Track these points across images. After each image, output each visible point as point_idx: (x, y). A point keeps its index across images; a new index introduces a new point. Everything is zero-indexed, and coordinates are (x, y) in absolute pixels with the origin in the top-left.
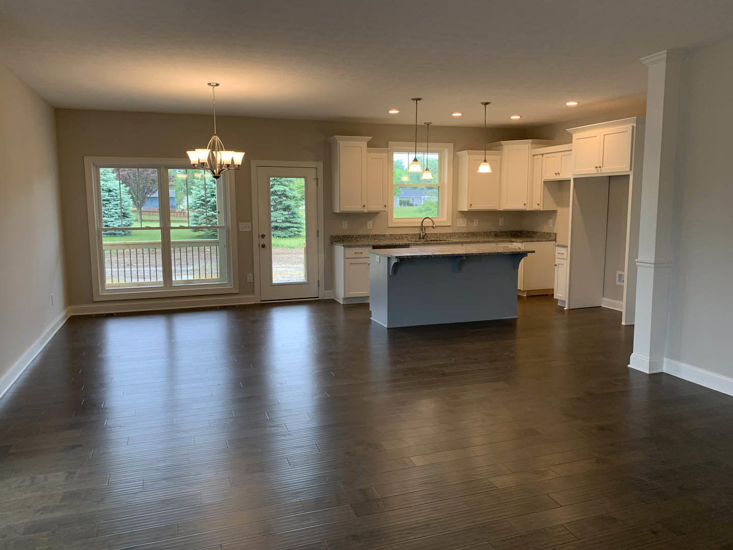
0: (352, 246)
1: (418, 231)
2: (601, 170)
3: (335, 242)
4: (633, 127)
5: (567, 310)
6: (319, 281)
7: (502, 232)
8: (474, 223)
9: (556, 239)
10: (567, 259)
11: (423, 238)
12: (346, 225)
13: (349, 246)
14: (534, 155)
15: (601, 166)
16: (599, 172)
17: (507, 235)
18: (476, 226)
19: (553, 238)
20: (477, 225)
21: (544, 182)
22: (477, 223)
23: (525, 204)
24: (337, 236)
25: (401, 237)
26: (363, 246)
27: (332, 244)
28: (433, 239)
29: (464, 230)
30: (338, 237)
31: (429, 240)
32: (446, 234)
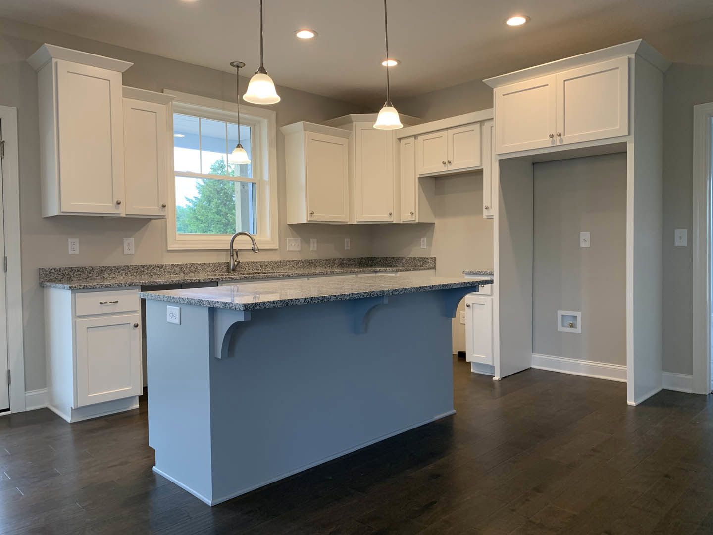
0: (93, 289)
1: (224, 259)
2: (561, 140)
3: (51, 281)
4: (629, 59)
5: (499, 381)
6: (9, 371)
7: (349, 260)
8: (312, 245)
9: (435, 266)
10: (491, 295)
11: (234, 271)
12: (77, 246)
13: (85, 289)
14: (400, 139)
15: (562, 133)
16: (558, 144)
17: (356, 265)
18: (313, 250)
19: (430, 265)
20: (316, 249)
21: (419, 178)
22: (316, 245)
23: (391, 214)
24: (55, 269)
25: (193, 268)
26: (119, 287)
27: (42, 286)
28: (251, 272)
29: (298, 257)
30: (58, 271)
31: (245, 272)
32: (271, 263)
